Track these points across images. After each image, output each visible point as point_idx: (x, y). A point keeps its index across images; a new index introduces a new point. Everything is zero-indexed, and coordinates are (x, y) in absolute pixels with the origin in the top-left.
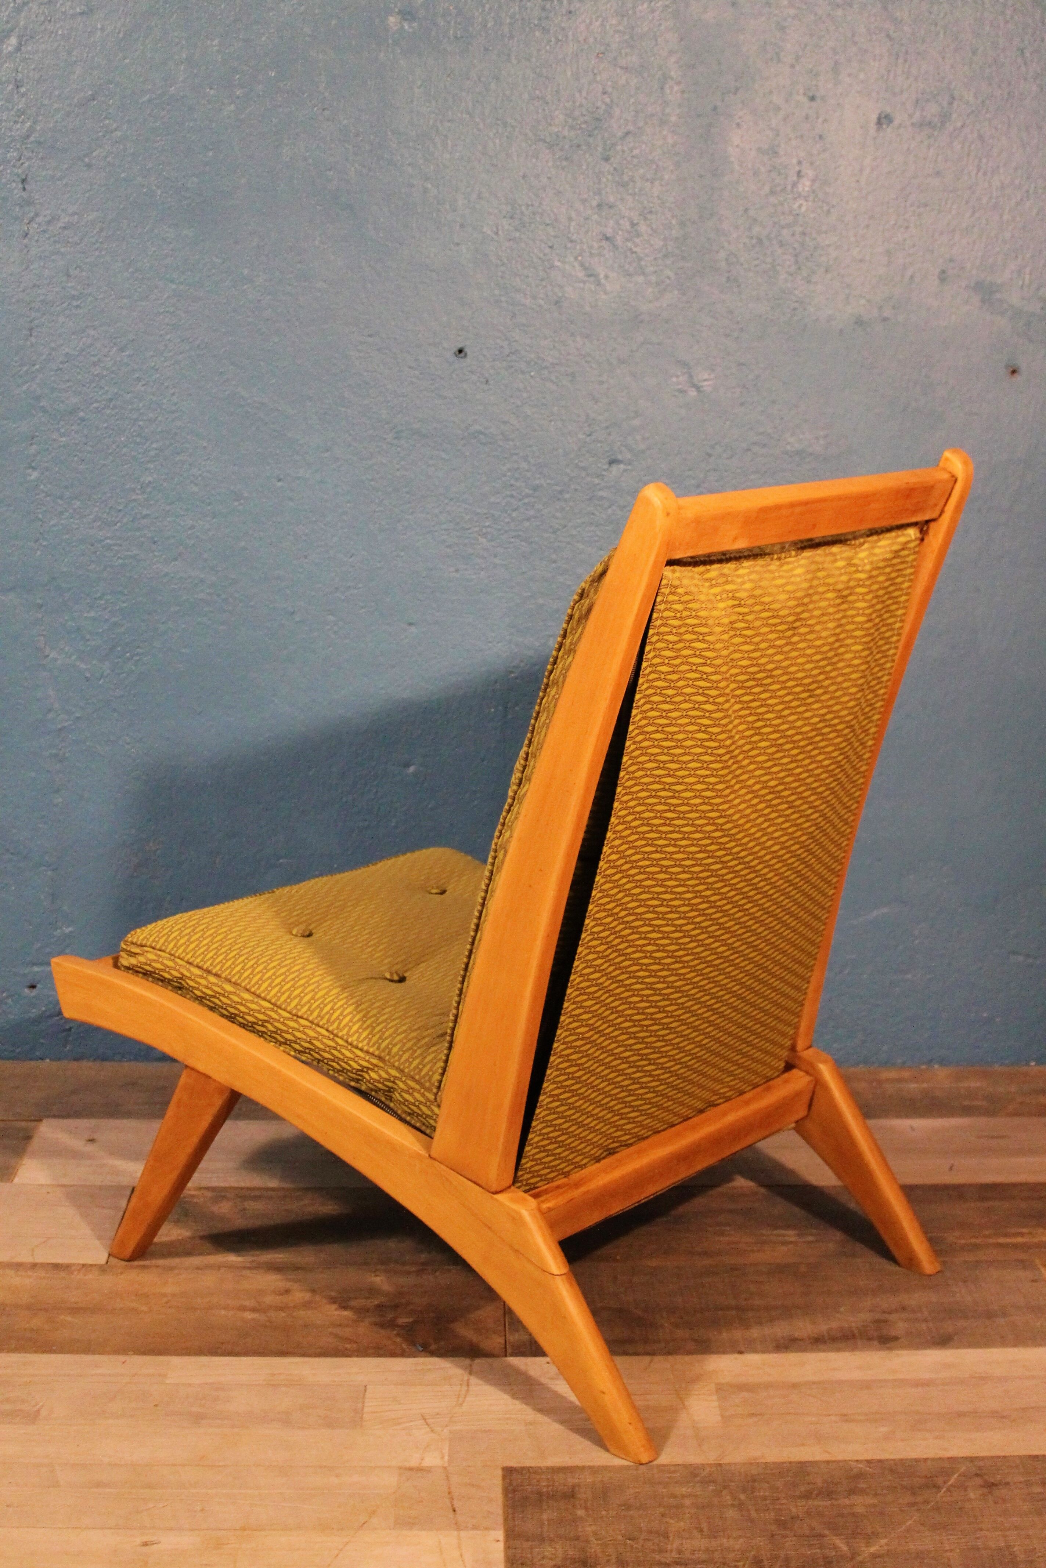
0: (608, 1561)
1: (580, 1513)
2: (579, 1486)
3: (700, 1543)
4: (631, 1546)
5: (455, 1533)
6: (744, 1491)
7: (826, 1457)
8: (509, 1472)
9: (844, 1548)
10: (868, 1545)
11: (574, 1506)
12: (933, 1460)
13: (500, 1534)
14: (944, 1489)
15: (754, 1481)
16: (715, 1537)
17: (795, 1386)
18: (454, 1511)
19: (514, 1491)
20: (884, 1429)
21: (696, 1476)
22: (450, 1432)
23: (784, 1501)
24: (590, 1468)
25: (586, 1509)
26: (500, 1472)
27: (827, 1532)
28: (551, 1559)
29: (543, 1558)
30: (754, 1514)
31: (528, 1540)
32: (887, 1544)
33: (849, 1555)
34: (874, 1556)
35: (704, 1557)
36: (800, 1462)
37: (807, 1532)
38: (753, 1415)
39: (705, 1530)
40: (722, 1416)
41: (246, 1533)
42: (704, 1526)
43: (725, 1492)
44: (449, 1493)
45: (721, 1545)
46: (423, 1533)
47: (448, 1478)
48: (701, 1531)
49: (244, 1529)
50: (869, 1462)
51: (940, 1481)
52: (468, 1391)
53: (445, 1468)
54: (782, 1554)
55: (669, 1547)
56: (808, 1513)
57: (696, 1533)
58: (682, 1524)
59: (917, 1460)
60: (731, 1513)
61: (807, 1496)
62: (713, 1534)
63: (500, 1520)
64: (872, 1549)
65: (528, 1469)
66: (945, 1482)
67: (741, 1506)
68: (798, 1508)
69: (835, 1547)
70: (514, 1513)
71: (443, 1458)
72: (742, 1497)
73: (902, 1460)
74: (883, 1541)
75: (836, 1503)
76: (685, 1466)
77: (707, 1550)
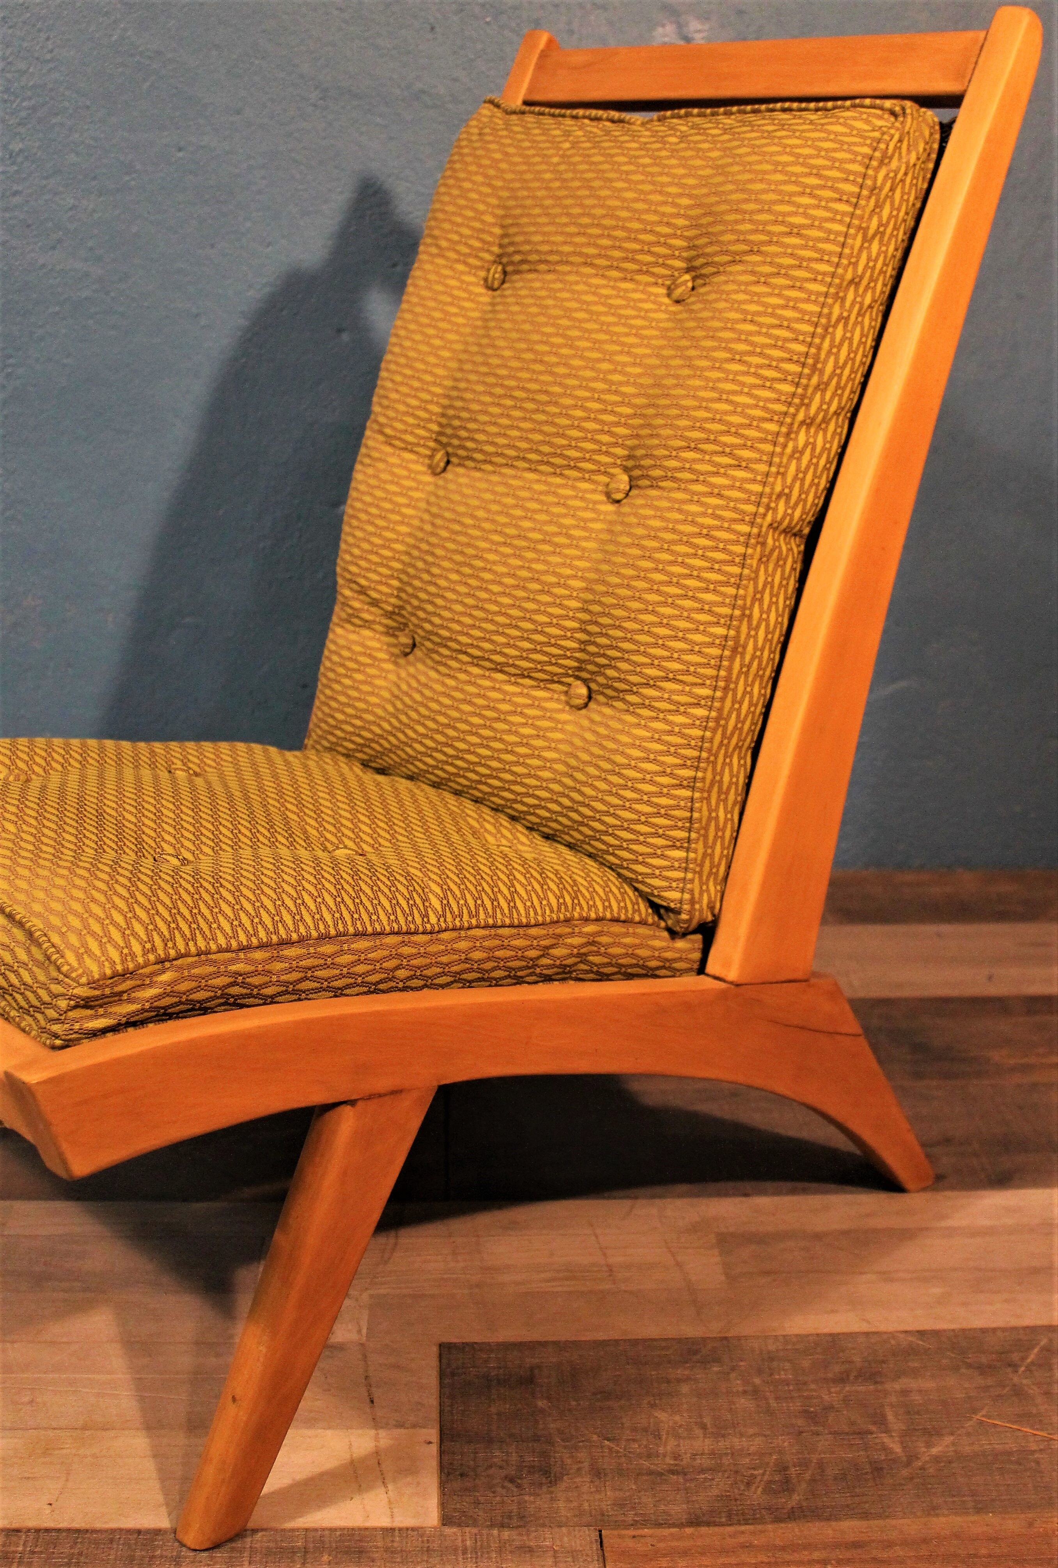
0: (579, 1469)
1: (541, 1403)
2: (539, 1367)
3: (703, 1444)
4: (610, 1449)
5: (373, 1432)
6: (760, 1372)
7: (864, 1327)
8: (445, 1349)
9: (897, 1448)
10: (929, 1445)
11: (533, 1394)
12: (1004, 1330)
13: (433, 1434)
14: (1023, 1369)
15: (772, 1359)
16: (723, 1436)
17: (818, 1237)
18: (372, 1402)
19: (453, 1374)
20: (937, 1291)
21: (696, 1352)
22: (371, 1296)
23: (813, 1386)
24: (555, 1343)
25: (549, 1398)
26: (435, 1349)
27: (873, 1428)
28: (501, 1467)
29: (491, 1467)
30: (773, 1404)
31: (470, 1442)
32: (953, 1444)
33: (904, 1459)
34: (937, 1459)
35: (706, 1462)
36: (831, 1335)
37: (846, 1429)
38: (768, 1273)
39: (709, 1426)
40: (727, 1275)
41: (88, 1433)
42: (707, 1420)
43: (733, 1375)
44: (367, 1377)
45: (732, 1447)
46: (329, 1432)
47: (365, 1357)
48: (704, 1427)
49: (84, 1428)
50: (921, 1333)
51: (1015, 1357)
52: (396, 1244)
53: (362, 1345)
54: (815, 1458)
55: (661, 1450)
56: (846, 1400)
57: (698, 1432)
58: (677, 1418)
59: (984, 1331)
60: (744, 1403)
61: (842, 1379)
62: (720, 1431)
63: (435, 1415)
64: (934, 1451)
65: (472, 1345)
66: (1023, 1359)
67: (755, 1392)
68: (831, 1395)
69: (885, 1448)
70: (451, 1406)
71: (359, 1332)
72: (757, 1381)
73: (964, 1330)
74: (948, 1439)
75: (880, 1387)
76: (679, 1341)
77: (712, 1453)
